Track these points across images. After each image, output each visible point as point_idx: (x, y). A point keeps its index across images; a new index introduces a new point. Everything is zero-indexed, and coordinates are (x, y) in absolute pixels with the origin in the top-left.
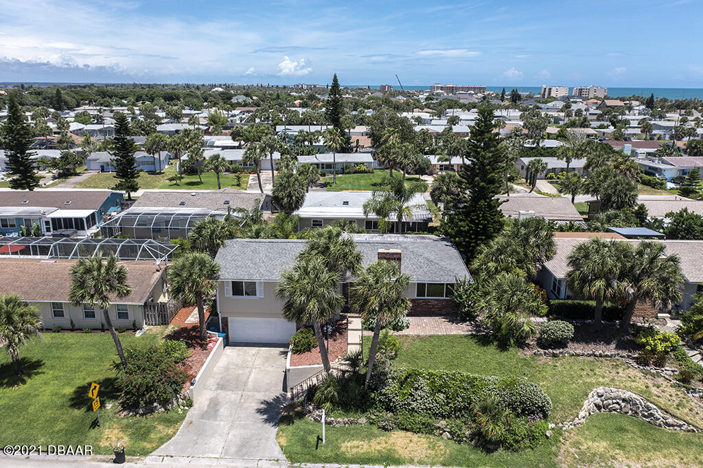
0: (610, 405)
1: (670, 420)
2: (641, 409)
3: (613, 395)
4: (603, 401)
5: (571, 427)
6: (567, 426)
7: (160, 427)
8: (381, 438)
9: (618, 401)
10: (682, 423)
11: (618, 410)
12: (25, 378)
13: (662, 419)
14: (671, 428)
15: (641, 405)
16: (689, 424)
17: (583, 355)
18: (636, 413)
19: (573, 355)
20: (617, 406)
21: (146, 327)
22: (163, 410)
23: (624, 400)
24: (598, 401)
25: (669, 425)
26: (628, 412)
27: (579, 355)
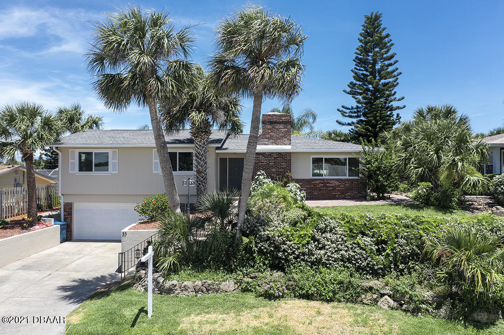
8: (261, 309)
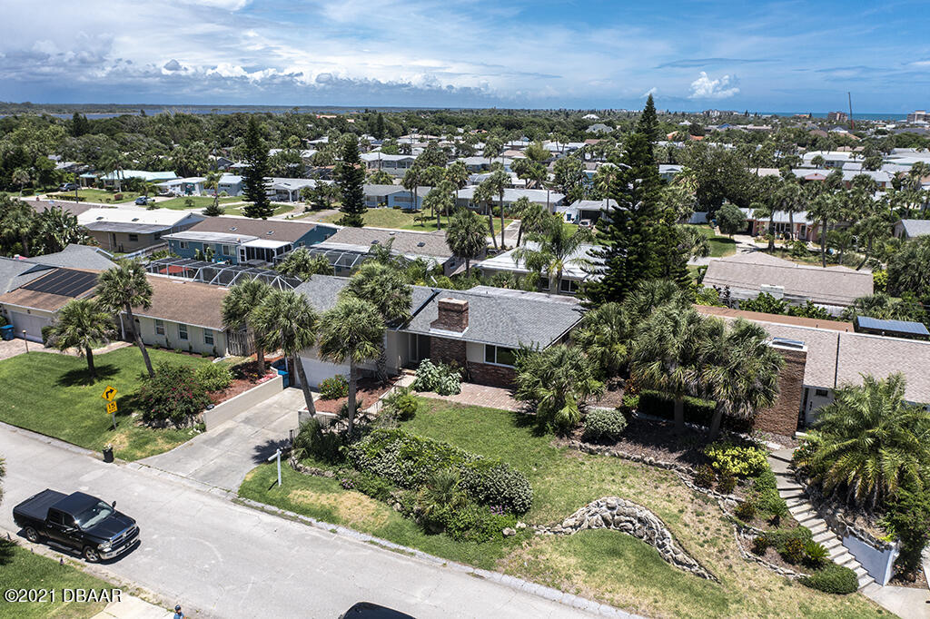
0: (621, 522)
1: (680, 556)
2: (657, 536)
3: (627, 510)
4: (613, 516)
5: (549, 533)
6: (543, 531)
7: (160, 441)
8: (334, 494)
9: (632, 519)
10: (693, 562)
11: (632, 532)
12: (95, 381)
13: (672, 552)
14: (680, 566)
15: (658, 530)
16: (701, 566)
17: (628, 458)
18: (650, 539)
19: (615, 456)
20: (630, 526)
21: (227, 355)
22: (174, 427)
23: (640, 520)
24: (608, 514)
25: (679, 563)
26: (642, 537)
27: (622, 457)
